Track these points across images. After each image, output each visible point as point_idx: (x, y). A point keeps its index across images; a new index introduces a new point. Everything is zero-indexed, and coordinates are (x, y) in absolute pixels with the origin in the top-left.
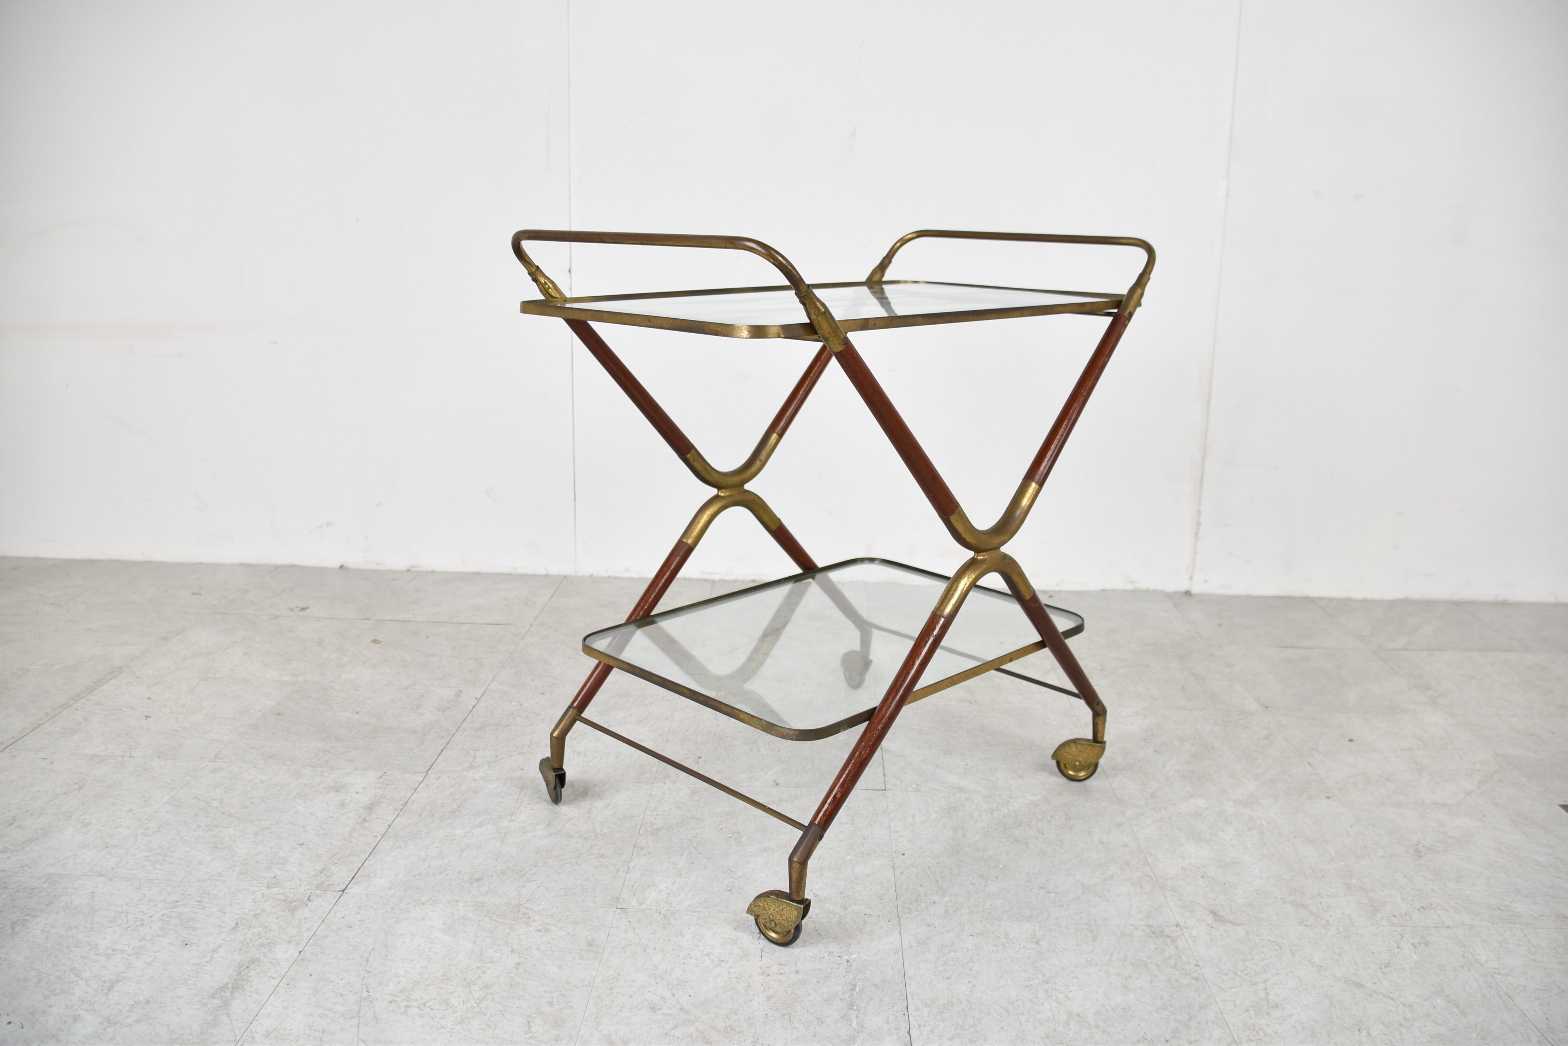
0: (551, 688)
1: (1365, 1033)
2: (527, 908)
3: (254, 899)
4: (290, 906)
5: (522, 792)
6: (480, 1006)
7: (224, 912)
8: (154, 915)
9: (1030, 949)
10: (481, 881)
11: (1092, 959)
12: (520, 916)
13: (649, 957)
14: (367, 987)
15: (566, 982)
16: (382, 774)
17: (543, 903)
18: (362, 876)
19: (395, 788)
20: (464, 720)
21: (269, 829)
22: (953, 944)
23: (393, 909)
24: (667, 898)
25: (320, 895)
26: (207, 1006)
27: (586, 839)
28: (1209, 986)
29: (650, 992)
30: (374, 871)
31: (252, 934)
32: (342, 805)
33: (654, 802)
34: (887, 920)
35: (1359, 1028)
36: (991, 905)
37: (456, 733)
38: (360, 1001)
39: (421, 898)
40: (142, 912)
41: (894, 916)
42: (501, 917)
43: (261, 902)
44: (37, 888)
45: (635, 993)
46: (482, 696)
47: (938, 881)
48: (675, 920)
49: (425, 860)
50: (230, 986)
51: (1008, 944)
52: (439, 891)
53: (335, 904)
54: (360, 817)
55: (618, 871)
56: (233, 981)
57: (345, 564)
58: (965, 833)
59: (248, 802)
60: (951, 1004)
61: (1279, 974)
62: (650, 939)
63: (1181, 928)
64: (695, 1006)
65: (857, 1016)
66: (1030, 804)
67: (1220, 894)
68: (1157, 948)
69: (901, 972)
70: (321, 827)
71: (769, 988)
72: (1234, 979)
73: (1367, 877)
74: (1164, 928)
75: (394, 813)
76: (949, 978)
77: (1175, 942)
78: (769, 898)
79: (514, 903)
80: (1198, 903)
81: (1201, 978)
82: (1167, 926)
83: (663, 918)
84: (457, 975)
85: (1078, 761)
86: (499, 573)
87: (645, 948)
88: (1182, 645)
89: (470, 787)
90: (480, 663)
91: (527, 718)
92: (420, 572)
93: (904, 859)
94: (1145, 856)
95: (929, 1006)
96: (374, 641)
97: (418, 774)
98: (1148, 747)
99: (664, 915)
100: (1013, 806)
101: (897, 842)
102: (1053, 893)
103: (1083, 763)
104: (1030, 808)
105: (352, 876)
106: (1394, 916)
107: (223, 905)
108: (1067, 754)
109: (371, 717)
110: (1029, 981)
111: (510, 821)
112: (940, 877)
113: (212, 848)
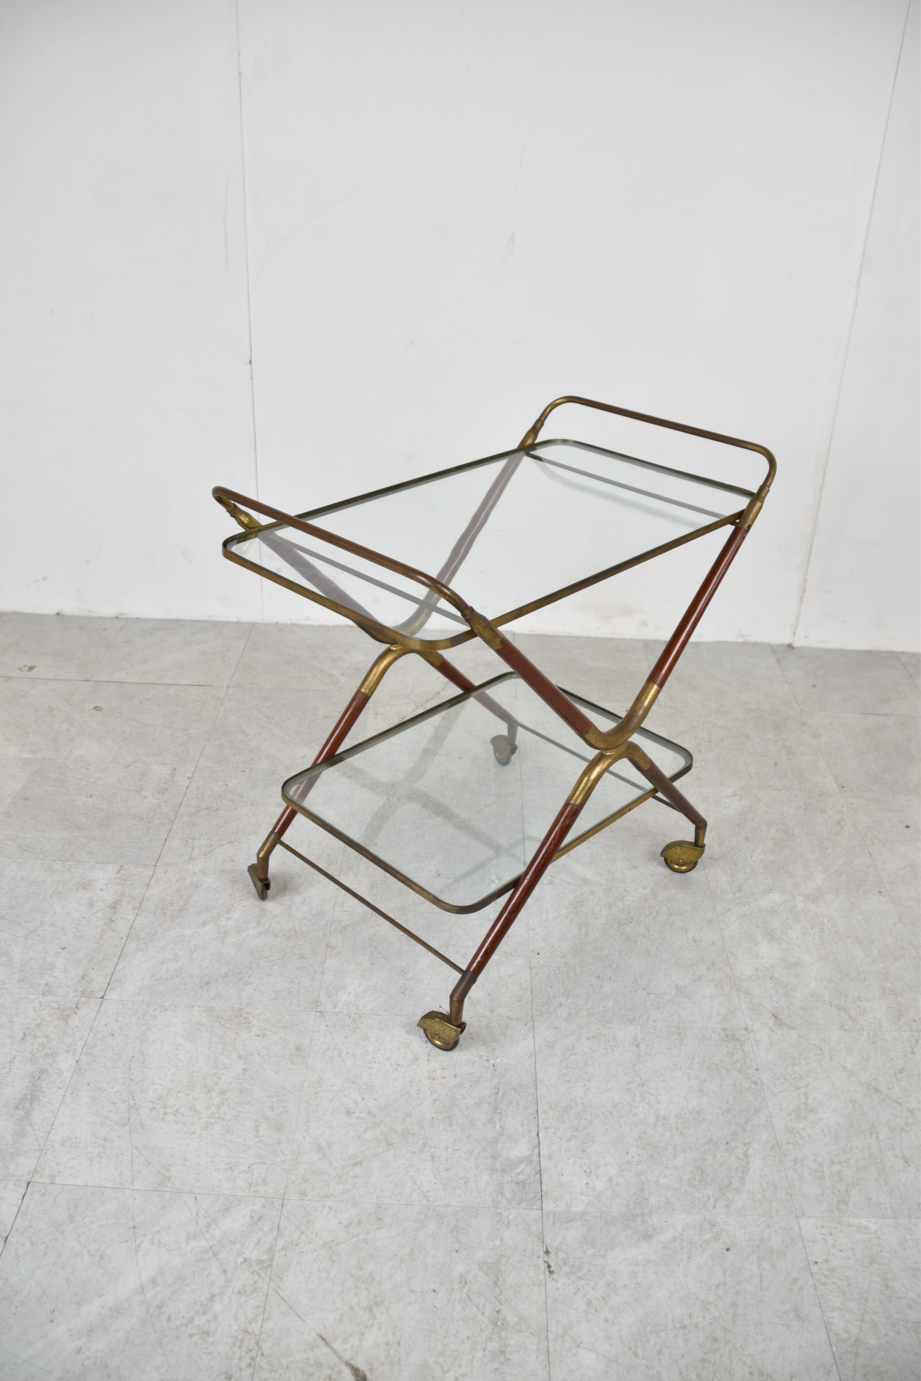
0: (250, 764)
1: (874, 1136)
2: (247, 1013)
3: (34, 1008)
4: (63, 1015)
5: (234, 887)
6: (220, 1112)
7: (13, 1022)
9: (631, 1052)
10: (210, 984)
11: (678, 1063)
12: (243, 1021)
13: (343, 1061)
14: (132, 1095)
15: (282, 1087)
17: (259, 1007)
18: (116, 981)
19: (132, 884)
20: (181, 804)
21: (36, 932)
22: (573, 1047)
23: (144, 1016)
24: (355, 1000)
25: (85, 1003)
26: (14, 1117)
27: (288, 938)
28: (764, 1090)
29: (345, 1096)
30: (124, 976)
31: (38, 1044)
32: (91, 904)
34: (524, 1024)
35: (870, 1132)
36: (604, 1007)
37: (175, 819)
38: (129, 1109)
39: (164, 1004)
41: (529, 1019)
43: (40, 1011)
45: (335, 1097)
46: (193, 775)
47: (564, 982)
48: (362, 1023)
49: (164, 962)
50: (28, 1097)
51: (615, 1046)
52: (177, 996)
53: (98, 1012)
54: (107, 917)
55: (315, 972)
56: (30, 1092)
57: (61, 612)
58: (587, 930)
59: (14, 903)
60: (570, 1106)
61: (818, 1079)
62: (343, 1044)
63: (748, 1031)
64: (379, 1110)
65: (500, 1119)
66: (641, 898)
67: (782, 996)
68: (728, 1052)
69: (534, 1076)
70: (77, 929)
71: (434, 1092)
72: (783, 1084)
73: (899, 979)
74: (735, 1032)
75: (134, 913)
76: (569, 1082)
77: (742, 1046)
78: (434, 1019)
79: (236, 1008)
80: (765, 1006)
81: (759, 1082)
82: (738, 1029)
83: (352, 1022)
84: (199, 1082)
85: (681, 859)
86: (196, 621)
87: (340, 1053)
88: (779, 711)
89: (192, 882)
90: (189, 735)
91: (233, 800)
92: (127, 619)
93: (539, 958)
94: (728, 956)
95: (554, 1109)
96: (96, 708)
97: (149, 867)
98: (740, 833)
99: (354, 1018)
100: (627, 900)
101: (533, 940)
102: (653, 995)
103: (686, 861)
104: (640, 902)
105: (107, 982)
106: (914, 1021)
107: (11, 1015)
108: (673, 854)
109: (103, 802)
110: (629, 1085)
111: (227, 920)
112: (566, 978)
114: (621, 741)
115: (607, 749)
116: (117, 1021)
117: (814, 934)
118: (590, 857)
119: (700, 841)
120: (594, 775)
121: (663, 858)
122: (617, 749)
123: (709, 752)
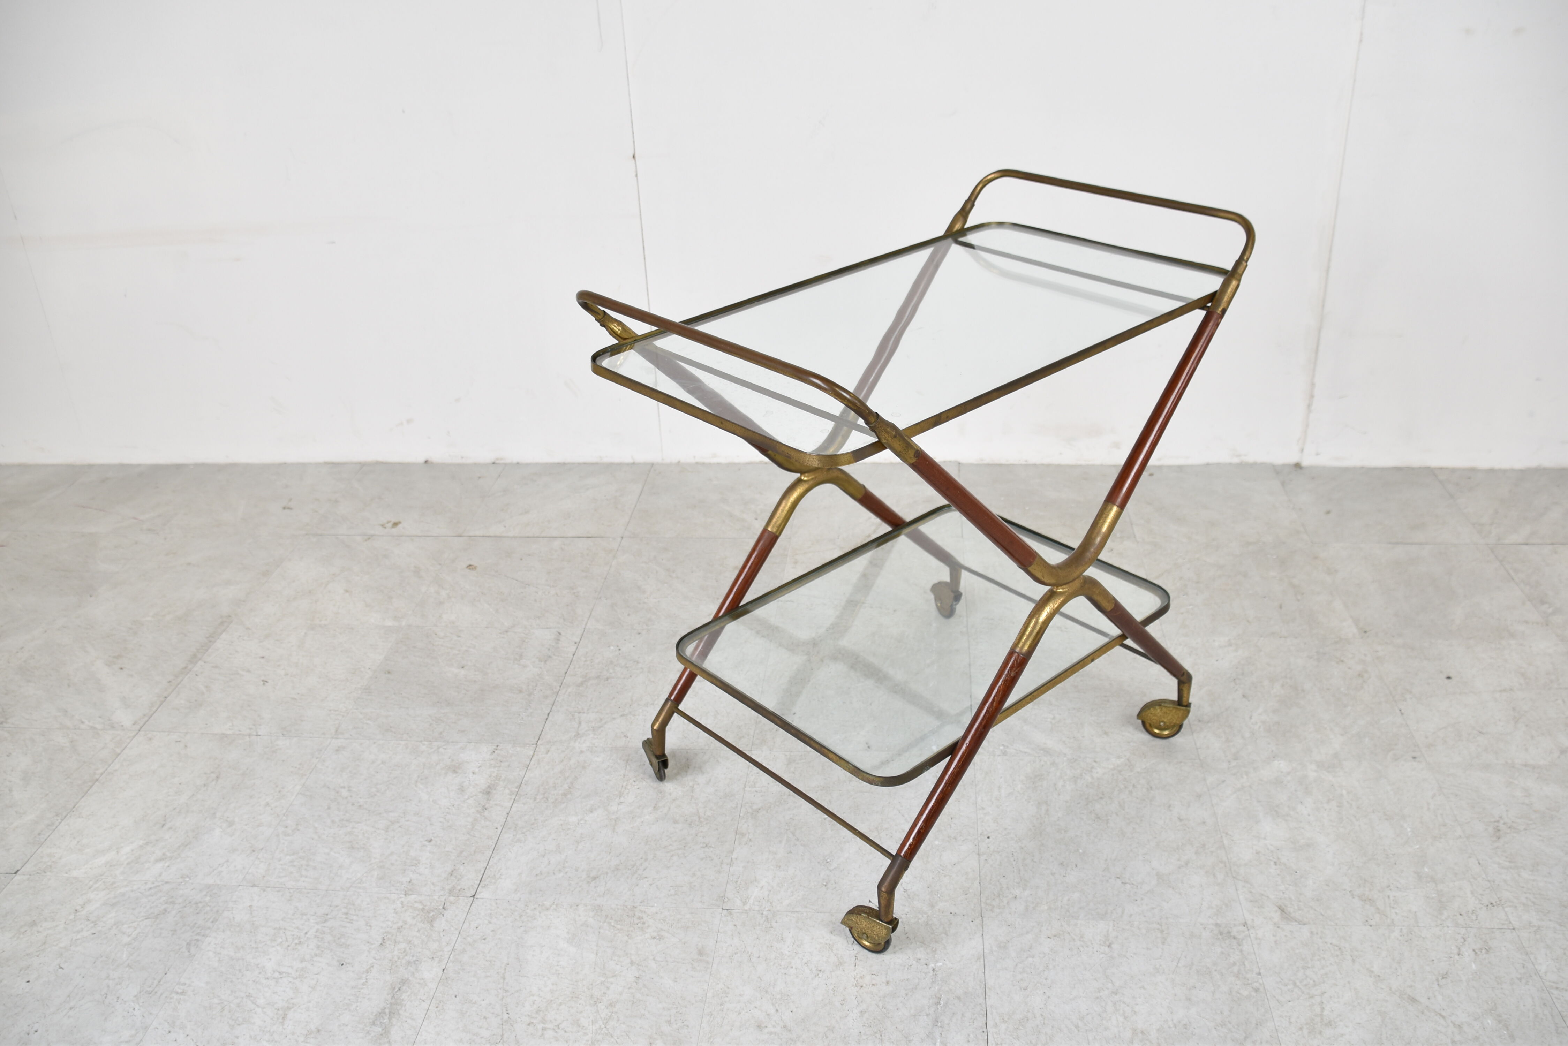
0: (647, 625)
2: (641, 911)
3: (395, 909)
4: (428, 917)
5: (628, 766)
6: (607, 1027)
7: (370, 926)
8: (309, 931)
9: (1102, 953)
10: (598, 879)
11: (1160, 966)
12: (636, 921)
13: (754, 966)
14: (506, 1008)
15: (681, 997)
16: (495, 747)
17: (656, 905)
18: (489, 877)
19: (509, 766)
20: (566, 673)
21: (398, 822)
22: (1031, 948)
23: (521, 916)
24: (769, 895)
25: (453, 902)
26: (370, 1034)
27: (690, 824)
28: (1268, 999)
29: (756, 1007)
30: (499, 871)
31: (398, 950)
32: (462, 790)
34: (970, 920)
36: (1069, 900)
37: (559, 690)
38: (502, 1024)
39: (545, 903)
40: (298, 928)
41: (977, 914)
42: (619, 923)
43: (401, 912)
44: (200, 902)
45: (743, 1009)
46: (581, 639)
47: (1020, 871)
48: (776, 922)
49: (545, 855)
50: (387, 1011)
51: (1083, 947)
52: (560, 893)
53: (468, 913)
54: (479, 804)
55: (722, 863)
56: (388, 1006)
57: (430, 459)
58: (1048, 809)
59: (374, 790)
60: (1026, 1019)
61: (1337, 985)
62: (754, 946)
63: (1247, 927)
64: (796, 1024)
65: (941, 1034)
66: (1114, 769)
67: (1290, 885)
68: (1222, 953)
69: (982, 983)
70: (445, 819)
71: (862, 1002)
72: (1292, 991)
73: (1440, 864)
74: (1231, 928)
75: (511, 799)
76: (1026, 989)
77: (1240, 945)
78: (861, 915)
79: (629, 907)
80: (1268, 897)
81: (1262, 989)
82: (1235, 925)
83: (765, 920)
84: (584, 992)
85: (1162, 721)
86: (585, 466)
87: (750, 956)
88: (1285, 543)
89: (578, 762)
90: (576, 594)
91: (627, 667)
92: (507, 467)
93: (988, 843)
94: (1222, 837)
95: (1007, 1021)
96: (470, 567)
97: (529, 745)
98: (1237, 690)
99: (767, 916)
100: (1097, 773)
101: (982, 822)
102: (1128, 885)
103: (1168, 724)
104: (1113, 775)
105: (480, 879)
106: (1461, 915)
107: (369, 917)
108: (1152, 715)
109: (477, 673)
110: (1099, 992)
111: (619, 804)
112: (1022, 866)
113: (349, 848)
114: (1075, 575)
115: (1058, 585)
116: (490, 923)
117: (1330, 809)
118: (1051, 722)
119: (1184, 699)
120: (1042, 618)
121: (1140, 721)
122: (1071, 584)
123: (1195, 595)
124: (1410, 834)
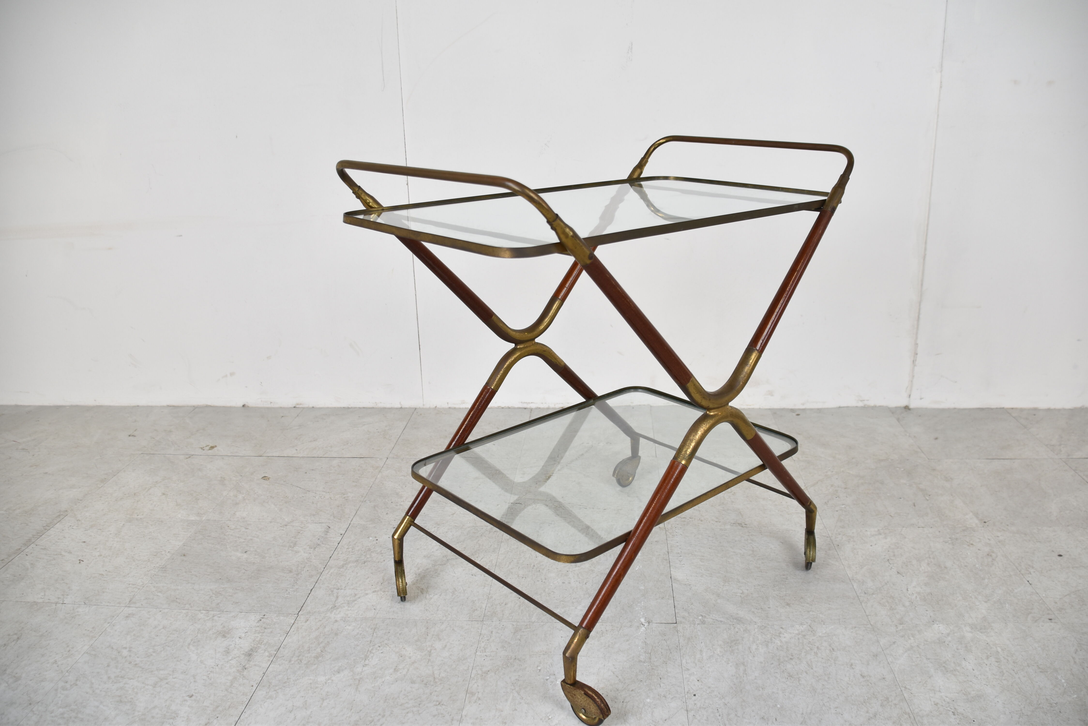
19: (271, 632)
20: (331, 557)
21: (166, 679)
27: (426, 684)
32: (227, 651)
33: (483, 642)
37: (323, 570)
46: (346, 531)
49: (292, 711)
54: (240, 664)
55: (452, 720)
57: (246, 404)
58: (745, 669)
59: (151, 650)
66: (799, 634)
70: (208, 677)
75: (269, 660)
86: (364, 408)
88: (908, 460)
89: (332, 630)
90: (346, 498)
92: (304, 408)
93: (695, 700)
96: (264, 478)
97: (291, 616)
98: (892, 568)
100: (785, 637)
101: (688, 681)
104: (799, 639)
109: (256, 557)
111: (363, 666)
112: (727, 720)
113: (117, 702)
117: (991, 664)
123: (847, 497)
124: (1065, 685)
